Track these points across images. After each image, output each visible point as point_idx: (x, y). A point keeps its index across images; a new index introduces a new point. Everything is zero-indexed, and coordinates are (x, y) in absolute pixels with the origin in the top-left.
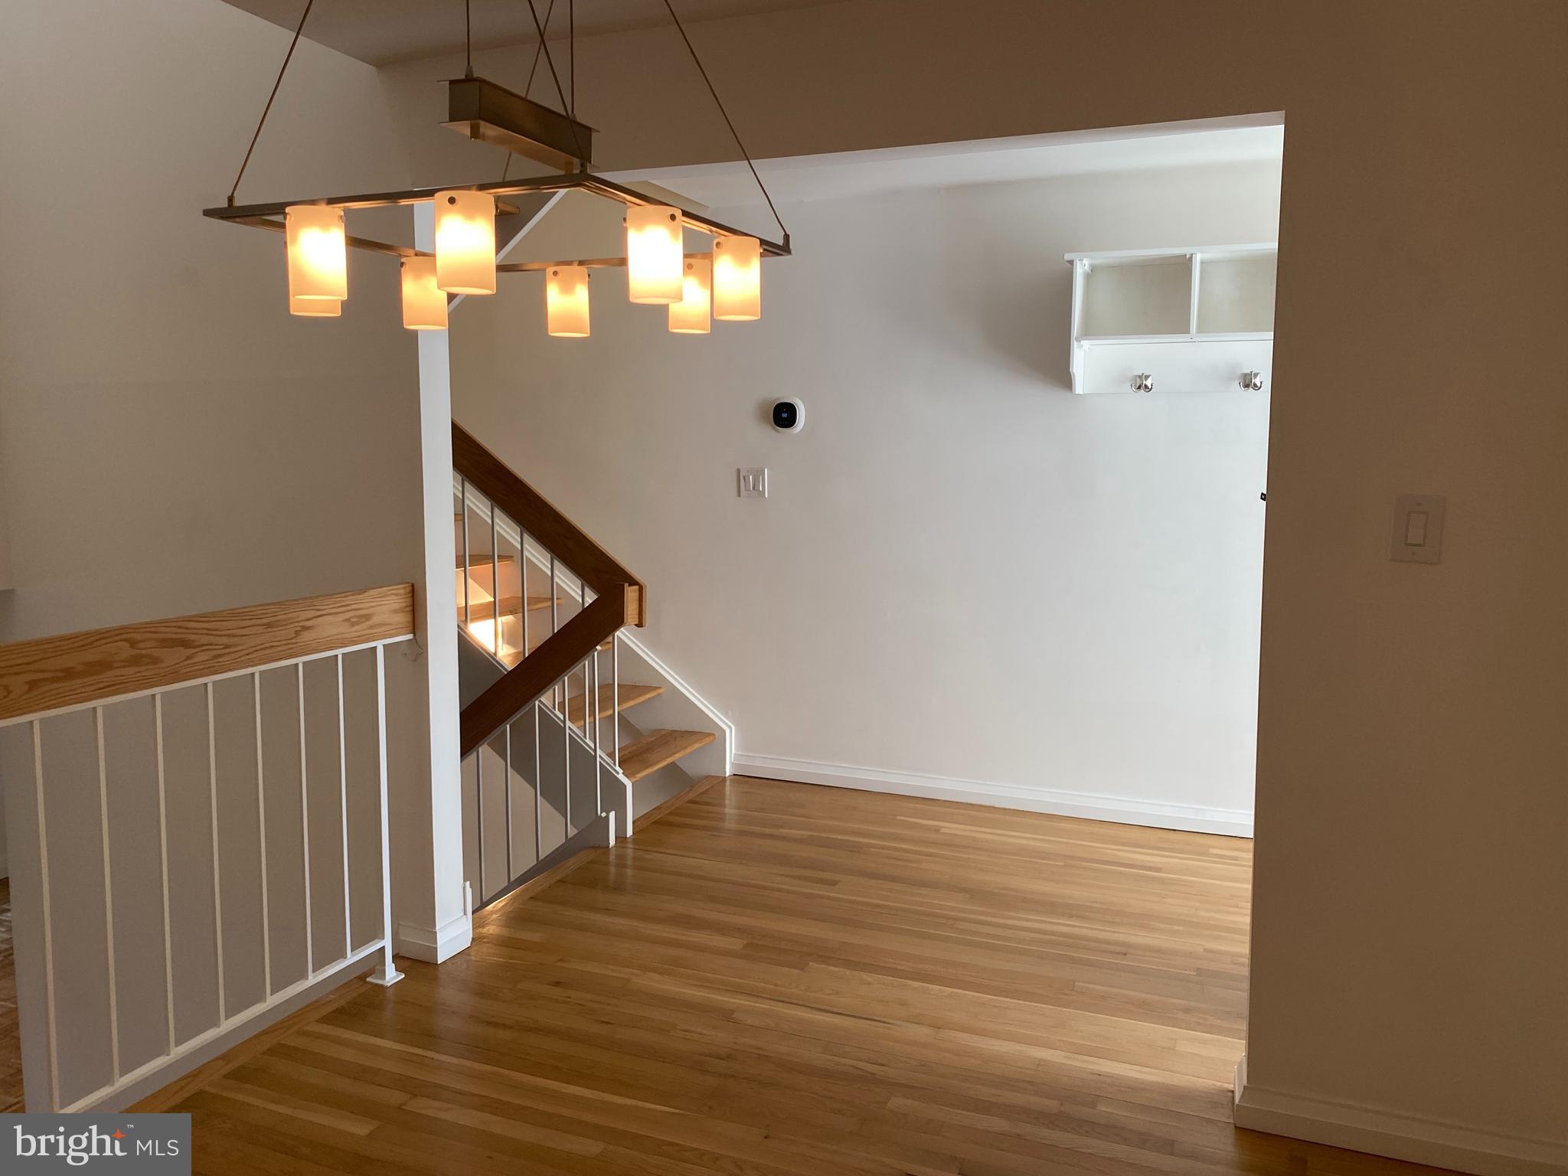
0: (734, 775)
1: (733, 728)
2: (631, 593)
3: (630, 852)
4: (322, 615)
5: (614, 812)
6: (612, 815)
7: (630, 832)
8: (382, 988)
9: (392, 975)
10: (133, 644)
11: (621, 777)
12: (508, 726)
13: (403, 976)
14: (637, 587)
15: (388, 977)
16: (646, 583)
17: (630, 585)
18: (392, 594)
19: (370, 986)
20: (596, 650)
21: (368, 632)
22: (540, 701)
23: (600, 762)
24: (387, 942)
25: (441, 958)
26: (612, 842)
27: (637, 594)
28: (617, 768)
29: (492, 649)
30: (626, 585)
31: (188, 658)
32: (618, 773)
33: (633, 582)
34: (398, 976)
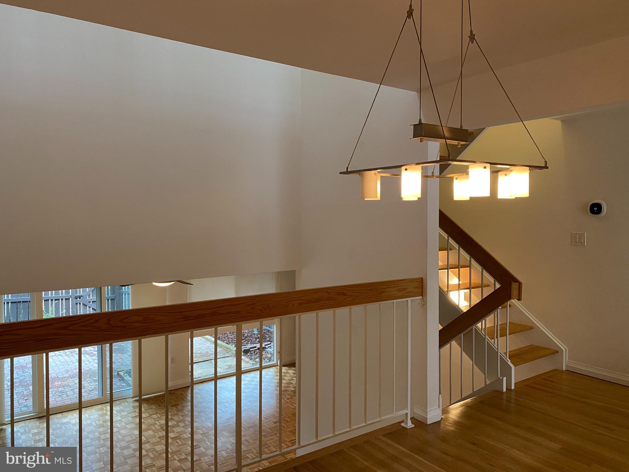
0: (567, 370)
1: (567, 349)
2: (515, 286)
3: (513, 396)
4: (389, 287)
5: (505, 378)
6: (505, 379)
7: (513, 387)
8: (406, 428)
9: (410, 425)
10: (328, 293)
11: (509, 363)
12: (462, 335)
13: (414, 426)
14: (518, 283)
15: (408, 425)
16: (522, 282)
17: (514, 282)
18: (414, 281)
19: (401, 427)
20: (499, 308)
21: (405, 294)
22: (476, 326)
23: (500, 355)
24: (409, 412)
25: (429, 422)
26: (505, 390)
27: (518, 287)
28: (508, 359)
29: (457, 303)
30: (513, 282)
31: (344, 299)
32: (508, 361)
33: (516, 281)
34: (412, 425)
